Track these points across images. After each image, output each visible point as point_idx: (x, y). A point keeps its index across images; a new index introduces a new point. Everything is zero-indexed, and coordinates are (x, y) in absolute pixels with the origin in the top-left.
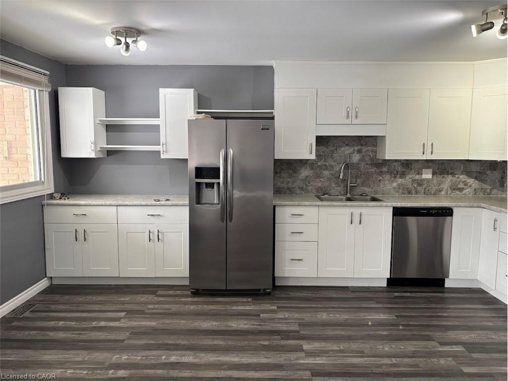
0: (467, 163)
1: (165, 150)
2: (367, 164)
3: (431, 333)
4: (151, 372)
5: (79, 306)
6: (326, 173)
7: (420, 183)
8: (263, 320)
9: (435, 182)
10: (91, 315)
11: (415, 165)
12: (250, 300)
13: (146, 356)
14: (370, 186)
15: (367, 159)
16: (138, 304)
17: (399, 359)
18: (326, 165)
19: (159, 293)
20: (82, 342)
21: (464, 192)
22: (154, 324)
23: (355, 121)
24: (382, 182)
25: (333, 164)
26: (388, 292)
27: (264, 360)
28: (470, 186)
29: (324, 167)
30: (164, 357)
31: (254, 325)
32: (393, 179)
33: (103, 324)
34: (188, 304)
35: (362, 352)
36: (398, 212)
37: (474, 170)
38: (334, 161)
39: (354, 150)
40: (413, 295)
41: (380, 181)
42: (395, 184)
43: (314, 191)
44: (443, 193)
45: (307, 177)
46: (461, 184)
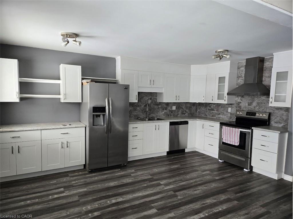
0: (186, 103)
1: (65, 98)
2: (154, 104)
3: (196, 169)
4: (110, 209)
5: (29, 191)
6: (138, 108)
7: (172, 111)
8: (134, 177)
9: (176, 111)
10: (43, 194)
11: (170, 104)
12: (119, 170)
13: (100, 204)
14: (155, 114)
15: (154, 102)
16: (65, 182)
17: (195, 180)
18: (138, 105)
19: (70, 175)
20: (56, 207)
21: (185, 115)
22: (85, 189)
23: (153, 86)
24: (159, 112)
25: (141, 104)
26: (167, 157)
27: (152, 192)
28: (187, 112)
29: (137, 106)
30: (108, 202)
31: (133, 179)
32: (163, 110)
33: (56, 196)
34: (93, 177)
35: (181, 180)
36: (171, 124)
37: (188, 106)
38: (142, 103)
39: (149, 98)
40: (178, 157)
41: (158, 111)
42: (163, 113)
43: (134, 117)
44: (179, 115)
45: (131, 110)
46: (185, 111)
